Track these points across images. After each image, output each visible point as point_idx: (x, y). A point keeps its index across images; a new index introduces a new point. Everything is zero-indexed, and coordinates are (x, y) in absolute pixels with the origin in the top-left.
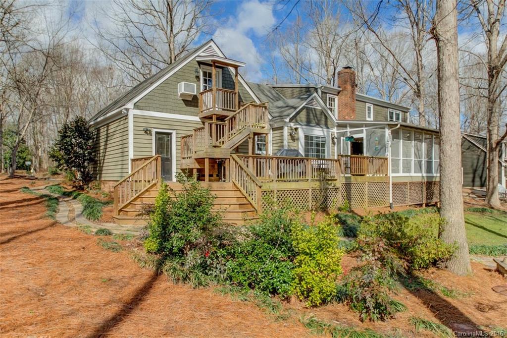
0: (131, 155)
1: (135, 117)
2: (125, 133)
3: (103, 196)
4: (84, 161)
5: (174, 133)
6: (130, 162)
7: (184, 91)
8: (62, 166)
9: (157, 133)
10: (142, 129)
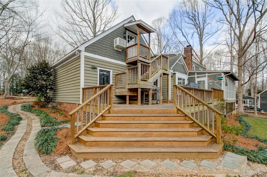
0: (82, 85)
1: (86, 57)
2: (78, 69)
3: (59, 114)
4: (47, 89)
5: (111, 71)
6: (81, 90)
7: (119, 44)
8: (31, 93)
9: (101, 70)
10: (91, 67)
